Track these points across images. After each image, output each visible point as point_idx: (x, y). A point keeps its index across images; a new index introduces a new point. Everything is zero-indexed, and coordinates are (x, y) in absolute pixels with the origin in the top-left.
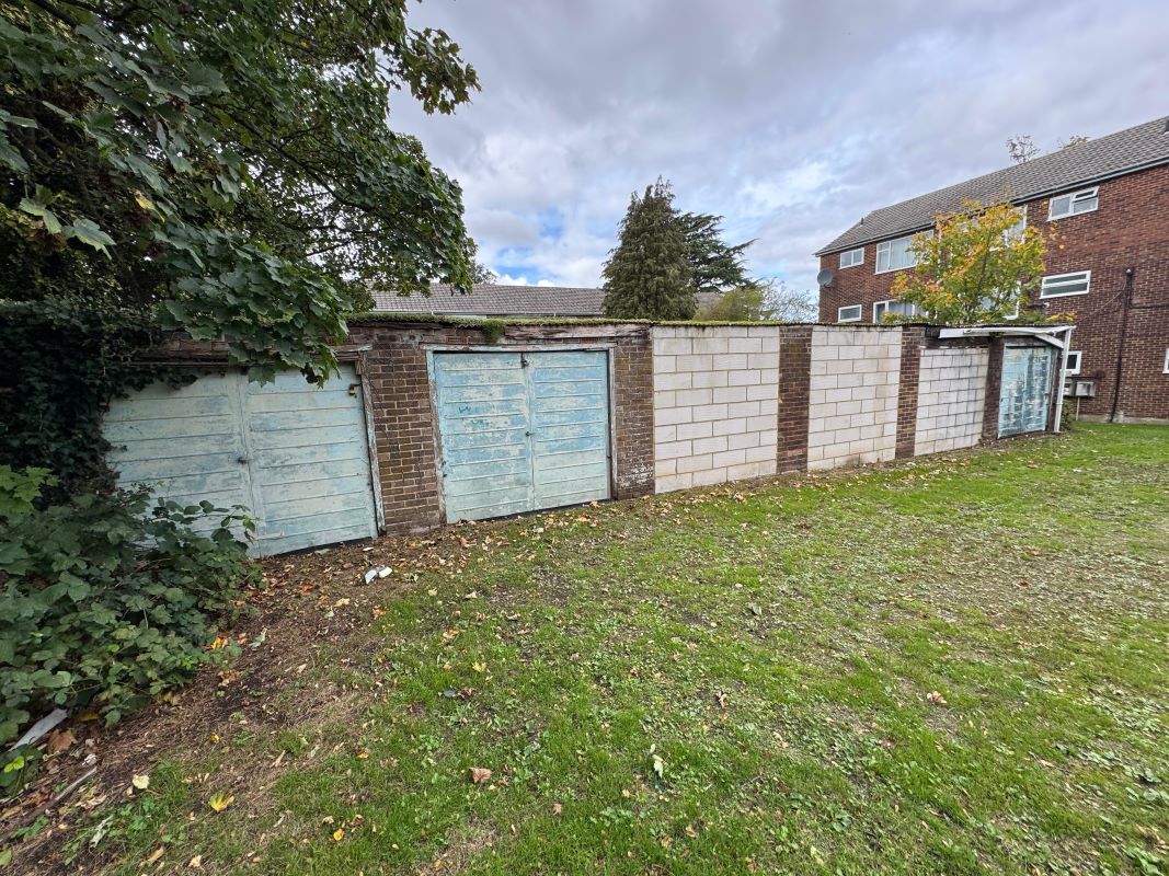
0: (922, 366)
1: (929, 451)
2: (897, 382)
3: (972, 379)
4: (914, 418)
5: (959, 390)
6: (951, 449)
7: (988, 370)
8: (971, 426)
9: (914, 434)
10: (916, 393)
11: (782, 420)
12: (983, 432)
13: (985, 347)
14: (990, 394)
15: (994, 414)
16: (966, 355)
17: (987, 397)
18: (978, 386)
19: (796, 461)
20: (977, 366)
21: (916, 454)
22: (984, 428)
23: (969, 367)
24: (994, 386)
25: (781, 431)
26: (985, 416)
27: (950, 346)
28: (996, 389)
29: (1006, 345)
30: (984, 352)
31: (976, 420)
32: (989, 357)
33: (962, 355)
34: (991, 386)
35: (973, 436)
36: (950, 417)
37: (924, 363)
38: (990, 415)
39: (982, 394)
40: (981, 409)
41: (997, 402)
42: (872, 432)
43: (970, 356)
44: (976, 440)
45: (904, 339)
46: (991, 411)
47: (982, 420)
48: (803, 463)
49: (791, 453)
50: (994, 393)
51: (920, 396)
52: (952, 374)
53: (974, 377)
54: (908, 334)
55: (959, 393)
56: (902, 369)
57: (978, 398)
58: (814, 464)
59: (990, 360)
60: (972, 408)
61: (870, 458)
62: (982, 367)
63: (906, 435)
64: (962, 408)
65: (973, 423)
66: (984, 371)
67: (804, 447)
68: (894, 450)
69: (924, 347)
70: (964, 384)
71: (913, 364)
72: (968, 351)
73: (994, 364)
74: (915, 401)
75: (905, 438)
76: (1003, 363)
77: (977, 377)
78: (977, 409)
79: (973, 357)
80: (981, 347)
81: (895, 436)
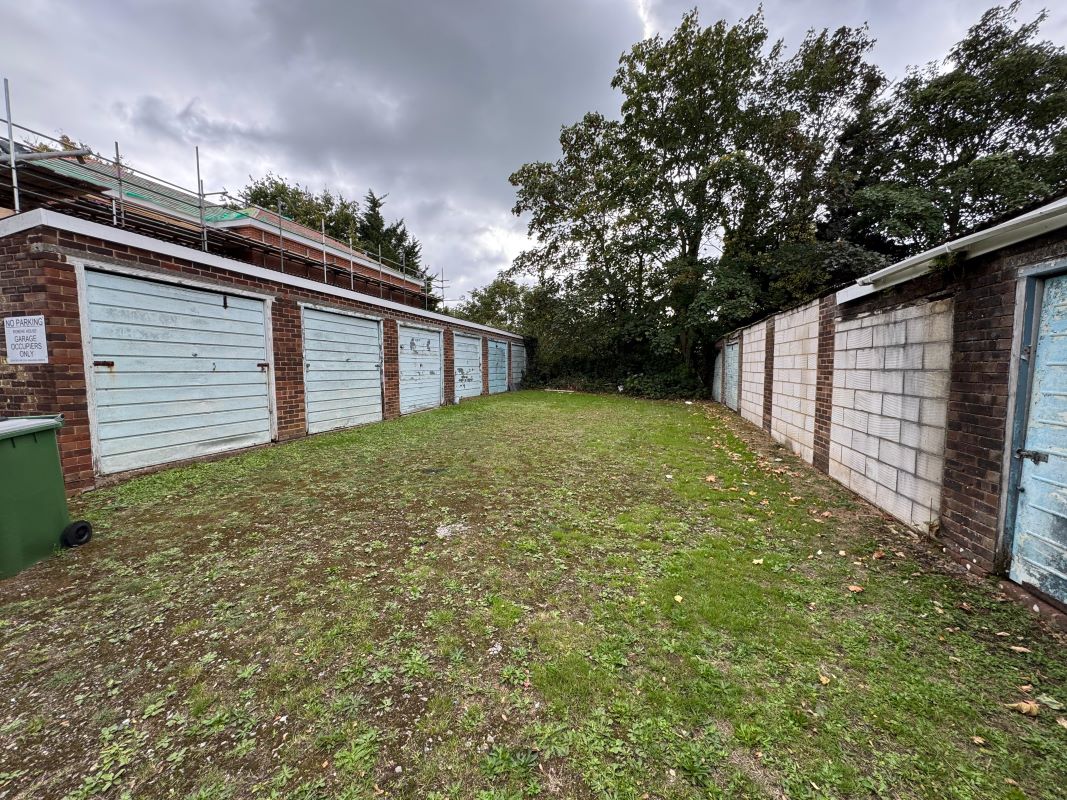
1: (844, 481)
2: (815, 367)
3: (911, 373)
4: (829, 419)
5: (885, 393)
6: (873, 500)
7: (953, 356)
8: (910, 479)
9: (828, 443)
10: (831, 385)
11: (765, 389)
12: (942, 513)
13: (941, 298)
14: (961, 418)
15: (979, 484)
16: (895, 323)
17: (953, 426)
18: (926, 392)
19: (768, 423)
20: (920, 344)
21: (830, 474)
22: (944, 503)
23: (904, 346)
24: (977, 399)
25: (765, 397)
26: (947, 474)
27: (871, 310)
28: (988, 410)
29: (1024, 272)
30: (937, 309)
31: (921, 472)
32: (956, 320)
33: (888, 324)
34: (965, 398)
35: (916, 507)
36: (871, 438)
37: (839, 342)
38: (965, 479)
39: (937, 414)
40: (935, 450)
41: (993, 453)
42: (798, 420)
43: (903, 325)
44: (921, 519)
45: (821, 313)
46: (970, 470)
47: (939, 481)
48: (770, 427)
49: (767, 416)
50: (976, 421)
51: (834, 390)
52: (872, 360)
53: (915, 370)
54: (824, 307)
55: (885, 397)
56: (820, 351)
57: (926, 420)
58: (773, 432)
59: (958, 328)
60: (911, 437)
61: (797, 448)
62: (936, 347)
63: (821, 439)
64: (891, 430)
65: (915, 476)
66: (941, 357)
67: (770, 414)
68: (812, 452)
69: (839, 319)
70: (895, 383)
71: (827, 345)
72: (900, 314)
73: (972, 339)
74: (830, 396)
75: (822, 442)
76: (1017, 332)
77: (923, 369)
78: (925, 447)
79: (911, 325)
80: (931, 300)
81: (813, 436)
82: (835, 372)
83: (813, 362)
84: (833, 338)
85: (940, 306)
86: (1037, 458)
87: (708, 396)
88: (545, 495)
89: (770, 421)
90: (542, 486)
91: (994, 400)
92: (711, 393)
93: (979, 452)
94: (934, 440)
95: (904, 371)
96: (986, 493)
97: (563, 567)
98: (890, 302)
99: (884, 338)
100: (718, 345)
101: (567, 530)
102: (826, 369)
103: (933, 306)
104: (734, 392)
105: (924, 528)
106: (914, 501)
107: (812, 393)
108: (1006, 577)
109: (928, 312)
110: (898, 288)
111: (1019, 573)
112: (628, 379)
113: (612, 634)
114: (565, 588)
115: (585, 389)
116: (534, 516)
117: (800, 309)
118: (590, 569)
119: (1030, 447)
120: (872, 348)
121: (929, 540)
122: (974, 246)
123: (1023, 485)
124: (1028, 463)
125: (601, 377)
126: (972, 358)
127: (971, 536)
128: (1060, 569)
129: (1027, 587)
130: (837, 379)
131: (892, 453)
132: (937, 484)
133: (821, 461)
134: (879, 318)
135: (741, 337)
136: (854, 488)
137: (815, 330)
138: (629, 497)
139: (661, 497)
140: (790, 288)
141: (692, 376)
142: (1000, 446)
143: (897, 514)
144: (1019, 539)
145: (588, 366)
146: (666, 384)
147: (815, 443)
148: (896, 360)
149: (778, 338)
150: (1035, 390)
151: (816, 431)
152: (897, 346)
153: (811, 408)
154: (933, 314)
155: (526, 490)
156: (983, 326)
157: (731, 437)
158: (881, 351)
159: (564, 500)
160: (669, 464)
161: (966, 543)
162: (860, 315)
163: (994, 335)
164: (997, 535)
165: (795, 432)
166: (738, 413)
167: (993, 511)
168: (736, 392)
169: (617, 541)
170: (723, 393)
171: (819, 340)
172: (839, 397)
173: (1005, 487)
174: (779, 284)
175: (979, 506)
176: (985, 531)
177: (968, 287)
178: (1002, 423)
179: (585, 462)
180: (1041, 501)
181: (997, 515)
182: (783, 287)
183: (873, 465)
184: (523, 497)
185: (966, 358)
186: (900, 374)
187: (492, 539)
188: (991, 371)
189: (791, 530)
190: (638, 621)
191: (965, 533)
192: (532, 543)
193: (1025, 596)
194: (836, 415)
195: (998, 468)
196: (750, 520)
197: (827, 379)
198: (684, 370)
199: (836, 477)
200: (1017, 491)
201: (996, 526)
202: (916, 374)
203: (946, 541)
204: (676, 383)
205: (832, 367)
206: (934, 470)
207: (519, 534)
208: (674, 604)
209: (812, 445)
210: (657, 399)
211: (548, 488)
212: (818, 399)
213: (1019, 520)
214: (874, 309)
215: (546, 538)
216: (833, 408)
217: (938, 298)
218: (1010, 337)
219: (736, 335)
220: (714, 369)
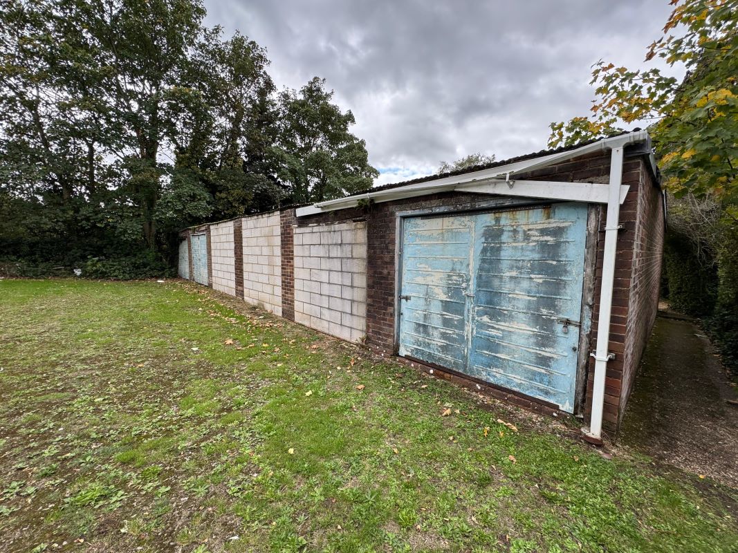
0: (295, 243)
1: (306, 323)
2: (280, 254)
3: (345, 260)
4: (293, 287)
5: (330, 271)
6: (327, 332)
7: (368, 251)
8: (349, 316)
9: (293, 302)
10: (292, 266)
11: (236, 269)
12: (367, 332)
13: (360, 221)
14: (374, 282)
15: (384, 314)
16: (334, 231)
17: (370, 287)
18: (355, 270)
19: (240, 293)
20: (350, 244)
21: (296, 320)
22: (368, 326)
23: (341, 245)
24: (381, 273)
25: (236, 274)
26: (368, 311)
27: (318, 223)
28: (386, 278)
29: (398, 214)
30: (358, 226)
31: (355, 312)
32: (368, 233)
33: (330, 232)
34: (375, 272)
35: (353, 331)
36: (324, 297)
37: (297, 240)
38: (378, 313)
39: (361, 281)
40: (361, 300)
41: (390, 298)
42: (268, 289)
43: (339, 233)
44: (357, 337)
45: (282, 220)
46: (380, 308)
47: (365, 315)
48: (243, 295)
49: (239, 288)
50: (381, 284)
51: (295, 269)
52: (321, 251)
53: (348, 258)
54: (283, 217)
55: (331, 273)
56: (282, 244)
57: (355, 285)
58: (246, 298)
59: (369, 238)
60: (348, 294)
61: (268, 307)
62: (358, 246)
63: (287, 300)
64: (336, 291)
65: (351, 314)
66: (362, 251)
67: (243, 286)
68: (281, 309)
69: (296, 226)
70: (336, 265)
71: (289, 241)
72: (337, 226)
73: (377, 243)
74: (293, 273)
75: (288, 302)
76: (397, 241)
77: (352, 258)
78: (355, 299)
79: (344, 234)
80: (354, 221)
81: (281, 298)
82: (295, 258)
83: (278, 251)
84: (292, 237)
85: (360, 225)
86: (407, 298)
87: (175, 275)
88: (60, 417)
89: (243, 291)
90: (48, 406)
91: (389, 273)
92: (177, 273)
93: (383, 299)
94: (360, 295)
95: (342, 258)
96: (388, 318)
97: (163, 489)
98: (330, 220)
99: (328, 240)
100: (182, 235)
101: (131, 444)
102: (287, 256)
103: (355, 225)
104: (204, 271)
105: (360, 341)
106: (351, 328)
107: (278, 271)
108: (398, 355)
109: (353, 228)
110: (336, 212)
111: (403, 352)
112: (89, 263)
113: (271, 522)
114: (186, 513)
115: (23, 274)
116: (66, 449)
117: (264, 216)
118: (194, 473)
119: (404, 294)
120: (320, 244)
121: (362, 347)
122: (377, 198)
123: (402, 312)
124: (403, 301)
125: (47, 260)
126: (378, 253)
127: (382, 340)
128: (418, 346)
129: (407, 357)
130: (297, 262)
131: (337, 304)
132: (364, 317)
133: (288, 314)
134: (324, 228)
135: (208, 230)
136: (314, 327)
137: (278, 231)
138: (174, 380)
139: (204, 371)
140: (231, 199)
141: (158, 259)
142: (393, 295)
143: (342, 337)
144: (402, 336)
145: (26, 249)
146: (134, 267)
147: (283, 302)
148: (336, 252)
149: (245, 233)
150: (403, 269)
151: (283, 295)
152: (336, 244)
153: (279, 281)
154: (356, 229)
155: (22, 419)
156: (382, 237)
157: (217, 306)
158: (327, 247)
159: (97, 411)
160: (187, 338)
161: (380, 344)
162: (310, 225)
163: (387, 242)
164: (394, 337)
165: (266, 297)
166: (210, 286)
167: (391, 326)
168: (206, 271)
169: (198, 428)
170: (191, 272)
171: (282, 238)
172: (298, 273)
173: (396, 314)
174: (223, 195)
175: (385, 324)
176: (388, 336)
177: (374, 217)
178: (392, 284)
179: (90, 358)
180: (410, 317)
181: (393, 328)
182: (226, 198)
183: (325, 312)
184: (23, 431)
185: (375, 253)
186: (339, 260)
187: (12, 520)
188: (387, 260)
189: (305, 364)
190: (279, 493)
191: (379, 339)
192: (97, 487)
193: (407, 361)
194: (297, 284)
195: (392, 305)
196: (279, 365)
197: (290, 262)
198: (151, 254)
199: (300, 322)
200: (400, 314)
201: (393, 332)
202: (349, 260)
203: (370, 345)
204: (145, 265)
205: (293, 255)
206: (361, 310)
207: (62, 487)
208: (292, 458)
209: (281, 304)
210: (127, 280)
211: (59, 405)
212: (283, 275)
213: (401, 327)
214: (320, 222)
215: (112, 470)
216: (295, 280)
217: (358, 221)
218: (394, 244)
219: (203, 228)
220: (178, 253)
